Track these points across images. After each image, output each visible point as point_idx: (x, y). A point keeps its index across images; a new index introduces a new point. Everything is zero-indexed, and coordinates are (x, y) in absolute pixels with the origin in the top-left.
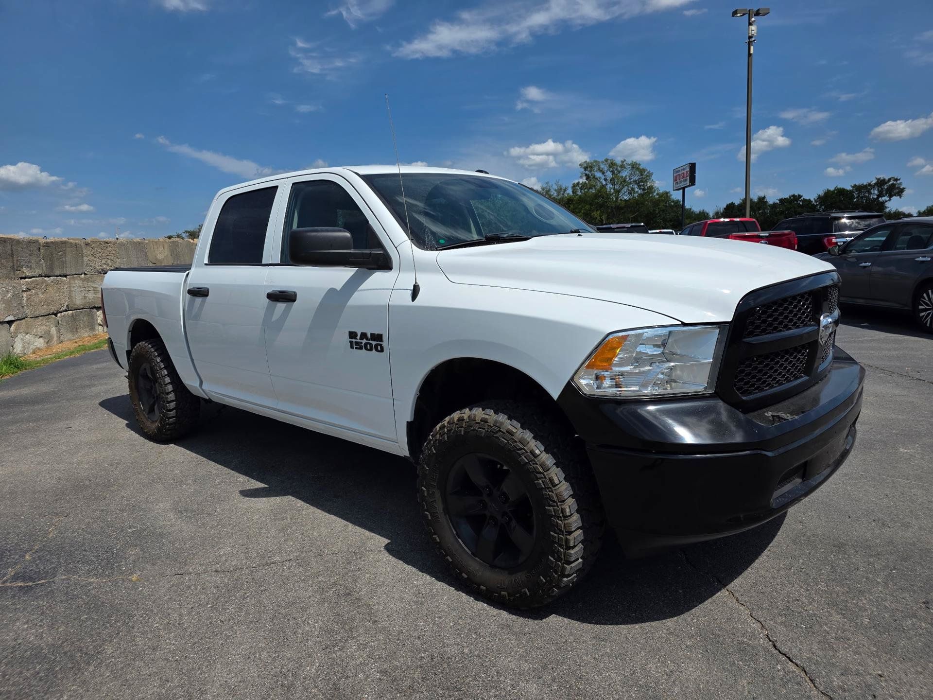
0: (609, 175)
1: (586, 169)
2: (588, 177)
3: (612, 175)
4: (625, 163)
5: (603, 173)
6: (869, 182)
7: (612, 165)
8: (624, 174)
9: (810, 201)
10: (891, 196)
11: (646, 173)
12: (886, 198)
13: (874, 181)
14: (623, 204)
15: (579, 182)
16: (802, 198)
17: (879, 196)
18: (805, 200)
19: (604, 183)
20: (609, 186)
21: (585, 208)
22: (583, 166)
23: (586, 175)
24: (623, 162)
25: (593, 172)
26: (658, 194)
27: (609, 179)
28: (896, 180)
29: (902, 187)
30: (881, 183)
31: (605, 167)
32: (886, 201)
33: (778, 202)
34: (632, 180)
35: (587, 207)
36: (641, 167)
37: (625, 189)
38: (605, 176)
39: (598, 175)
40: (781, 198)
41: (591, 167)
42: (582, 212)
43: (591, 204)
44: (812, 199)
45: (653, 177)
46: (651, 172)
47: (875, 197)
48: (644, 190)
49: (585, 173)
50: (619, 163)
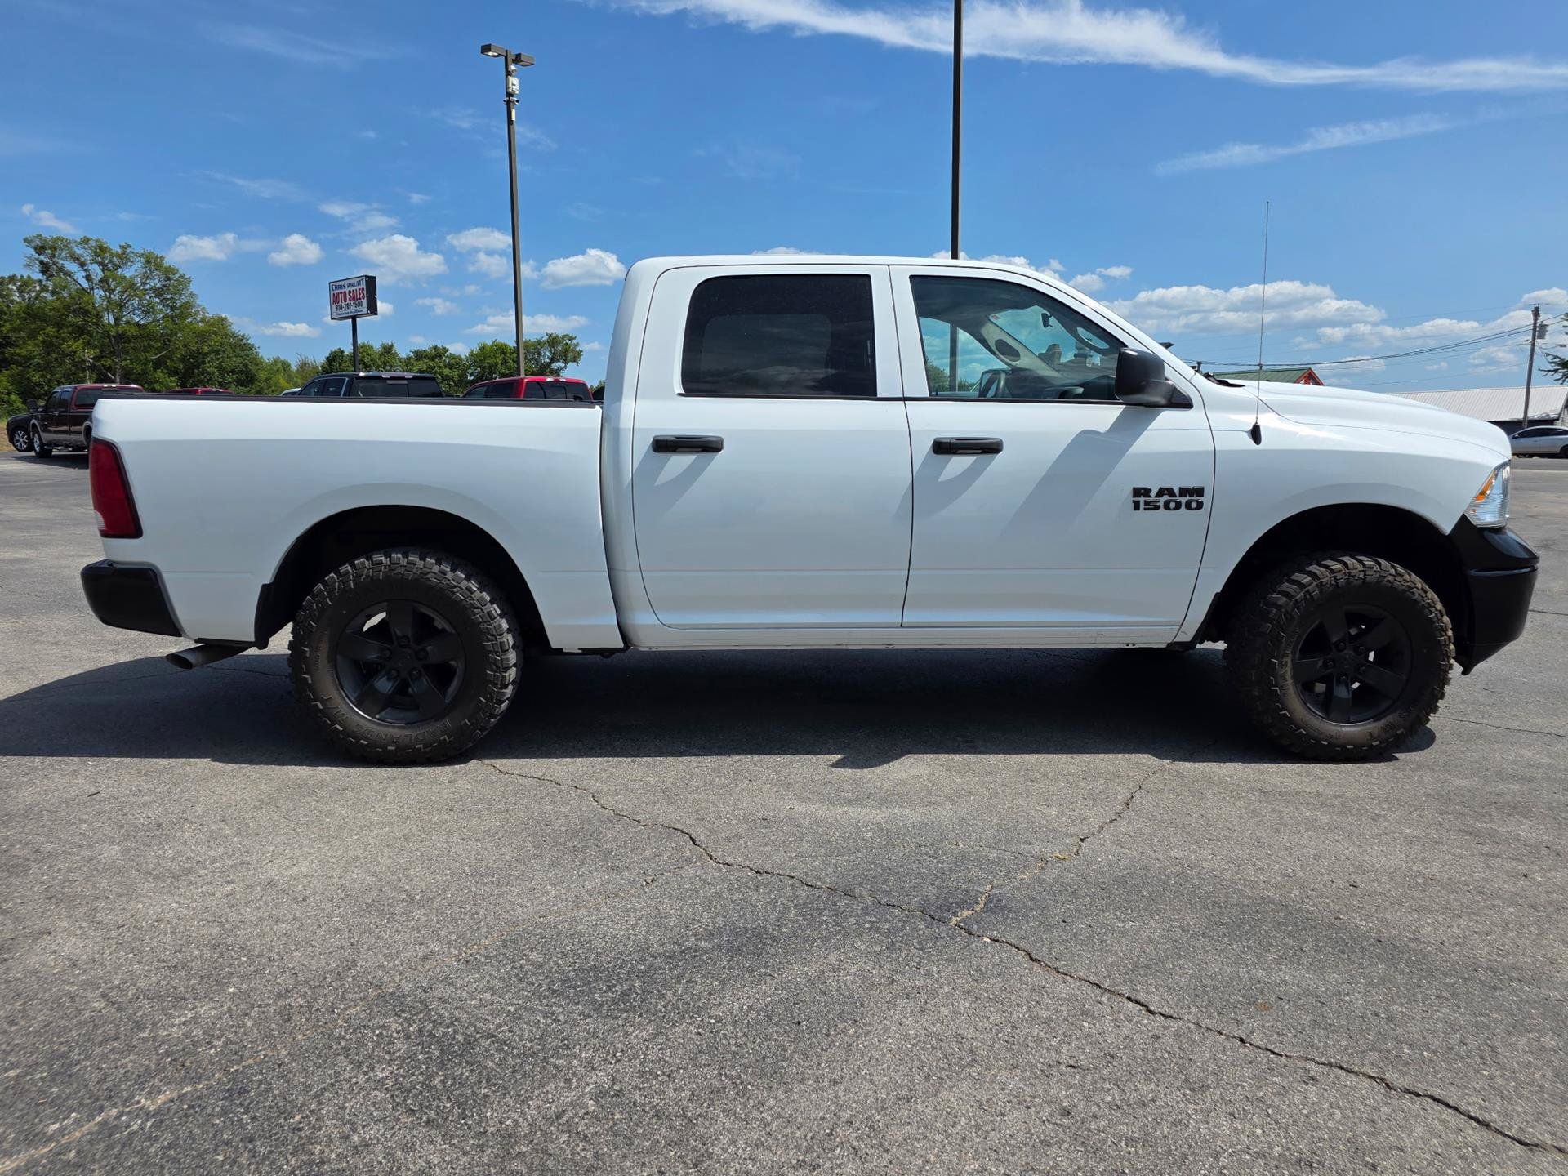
0: (97, 271)
1: (40, 250)
2: (45, 269)
3: (103, 271)
4: (128, 251)
5: (82, 265)
6: (538, 338)
7: (100, 250)
8: (131, 272)
9: (459, 358)
10: (566, 362)
11: (177, 276)
12: (561, 364)
13: (546, 338)
14: (134, 331)
15: (14, 276)
16: (448, 353)
17: (553, 360)
18: (452, 357)
19: (85, 284)
20: (99, 293)
21: (47, 331)
22: (33, 245)
23: (41, 262)
24: (124, 248)
25: (56, 259)
26: (203, 320)
27: (96, 280)
28: (571, 339)
29: (577, 349)
30: (553, 341)
31: (86, 256)
32: (562, 369)
33: (412, 354)
34: (148, 287)
35: (50, 330)
36: (166, 263)
37: (135, 302)
38: (86, 270)
39: (72, 266)
40: (416, 349)
41: (53, 248)
42: (40, 338)
43: (59, 325)
44: (463, 357)
45: (193, 288)
46: (187, 277)
47: (548, 360)
48: (173, 308)
49: (37, 259)
50: (116, 249)
